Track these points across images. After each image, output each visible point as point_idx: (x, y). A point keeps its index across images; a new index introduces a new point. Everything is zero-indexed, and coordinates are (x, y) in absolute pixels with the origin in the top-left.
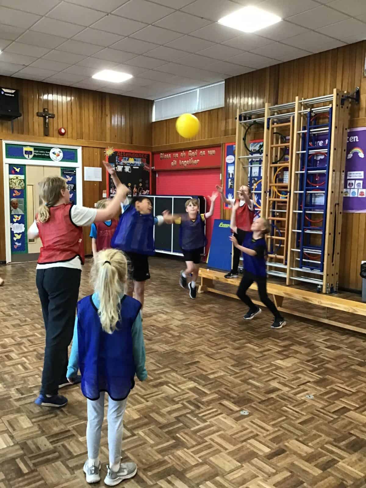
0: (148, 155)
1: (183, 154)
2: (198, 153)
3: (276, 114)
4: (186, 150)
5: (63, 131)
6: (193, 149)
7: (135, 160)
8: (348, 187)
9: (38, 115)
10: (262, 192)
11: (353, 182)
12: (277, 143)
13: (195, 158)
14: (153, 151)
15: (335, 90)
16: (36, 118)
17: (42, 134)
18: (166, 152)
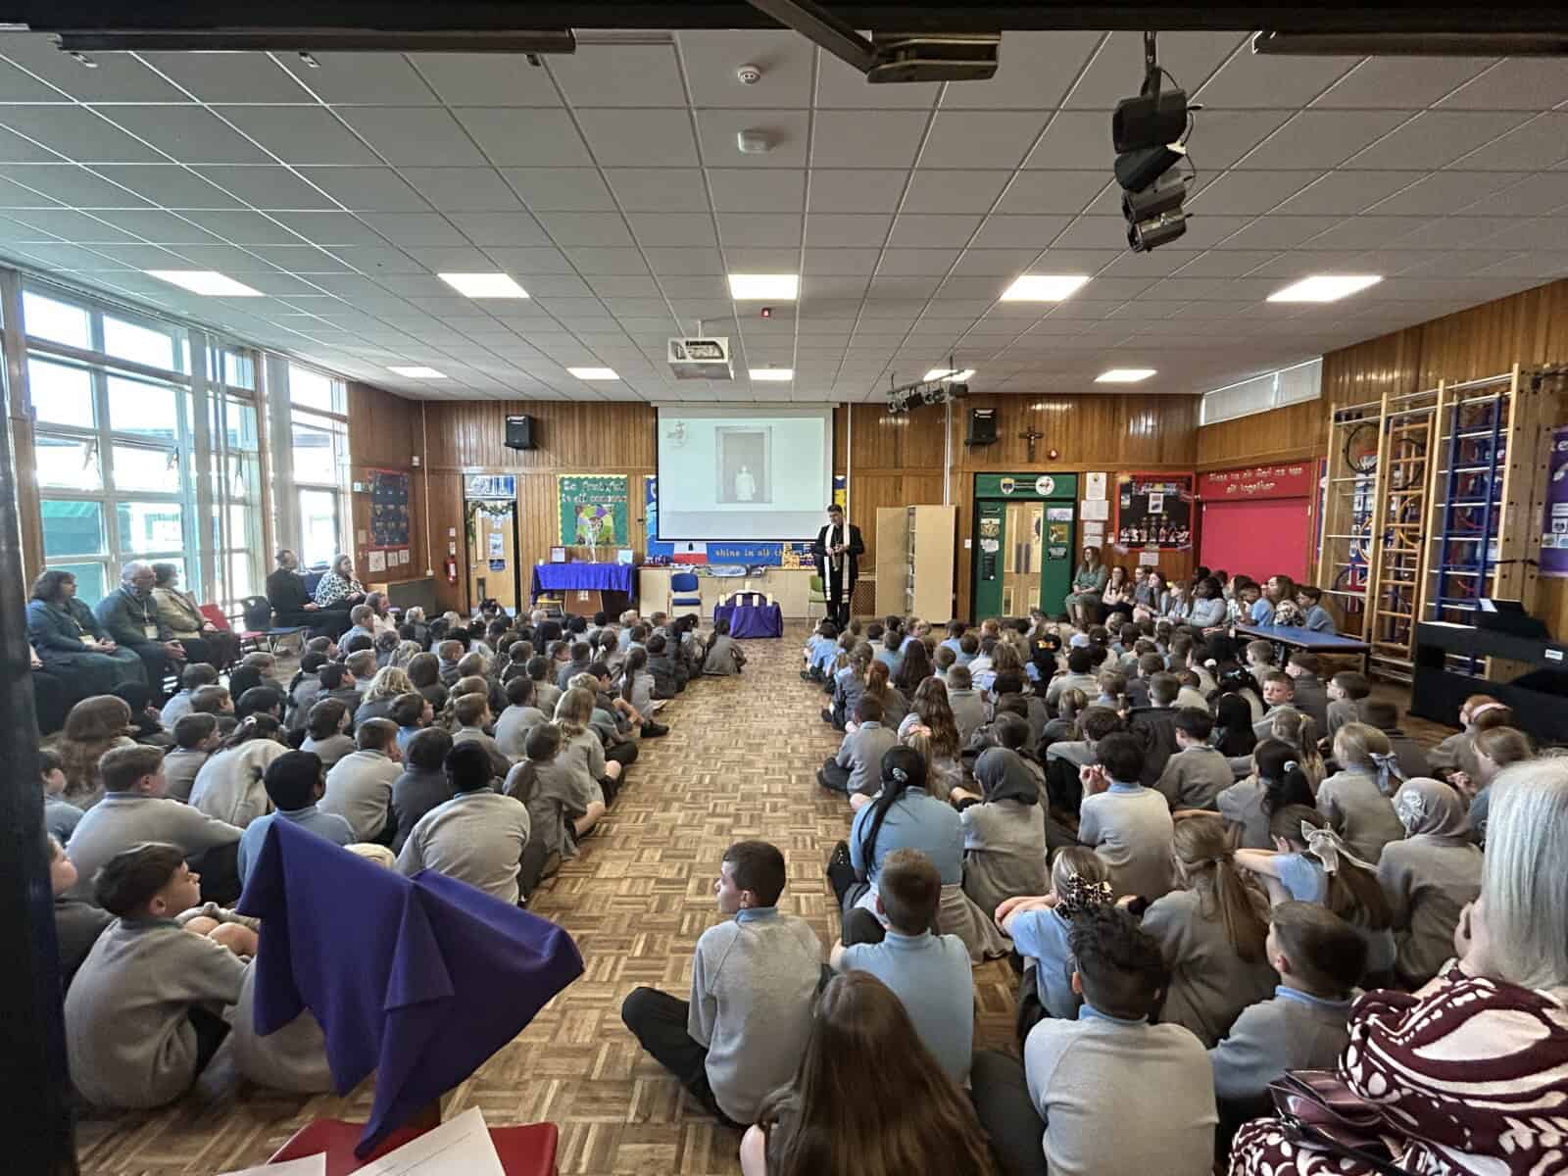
0: (1190, 478)
1: (1247, 474)
2: (1273, 471)
3: (1407, 407)
4: (1253, 468)
5: (1053, 454)
6: (1265, 467)
7: (1165, 487)
8: (1554, 530)
9: (1022, 436)
10: (1372, 537)
11: (1565, 521)
12: (1409, 455)
13: (1267, 480)
14: (1199, 470)
15: (1516, 366)
16: (1018, 440)
17: (1025, 460)
18: (1218, 472)
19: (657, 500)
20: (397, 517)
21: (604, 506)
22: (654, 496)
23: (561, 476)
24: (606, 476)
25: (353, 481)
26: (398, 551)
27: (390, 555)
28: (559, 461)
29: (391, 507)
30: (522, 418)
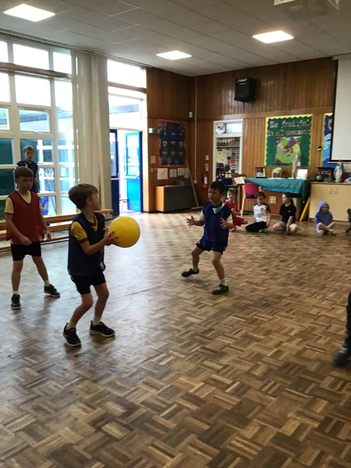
19: (332, 132)
20: (177, 148)
21: (295, 138)
22: (330, 128)
23: (269, 118)
24: (298, 116)
25: (149, 126)
26: (177, 168)
27: (171, 170)
28: (268, 108)
29: (173, 142)
30: (245, 80)
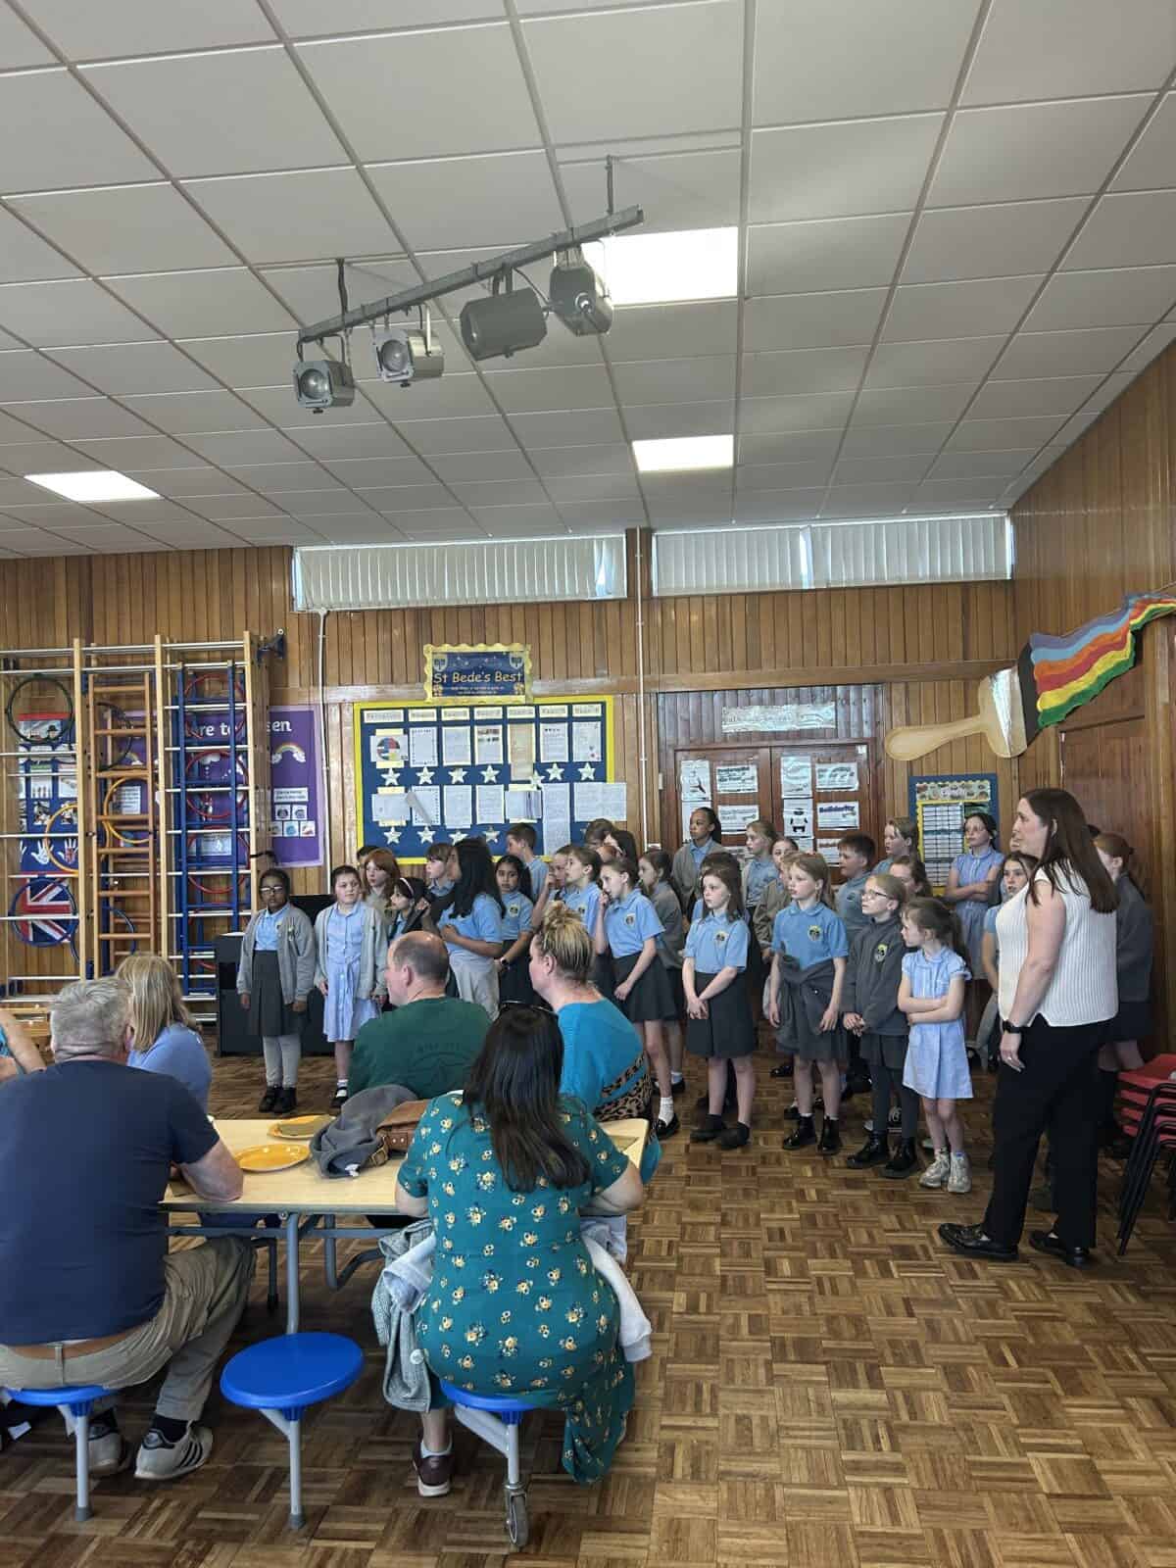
3: (94, 662)
8: (277, 818)
10: (80, 834)
11: (288, 807)
15: (246, 634)
